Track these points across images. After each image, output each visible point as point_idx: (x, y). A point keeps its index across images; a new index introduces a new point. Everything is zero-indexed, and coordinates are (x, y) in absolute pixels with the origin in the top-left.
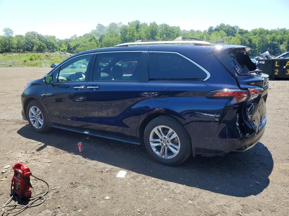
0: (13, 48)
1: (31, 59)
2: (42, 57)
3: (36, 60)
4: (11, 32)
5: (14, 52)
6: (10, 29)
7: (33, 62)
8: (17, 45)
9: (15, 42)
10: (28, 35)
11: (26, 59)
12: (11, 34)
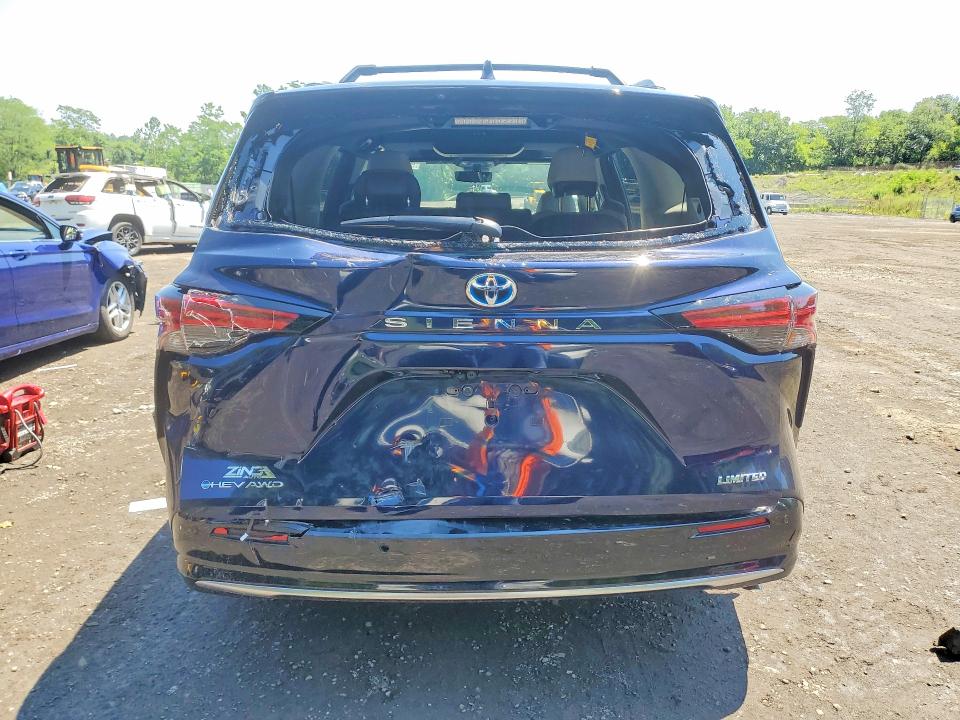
0: (860, 154)
1: (899, 191)
2: (939, 184)
3: (913, 192)
4: (870, 102)
5: (859, 166)
6: (867, 94)
7: (900, 200)
8: (877, 143)
9: (873, 133)
10: (922, 108)
11: (881, 190)
12: (866, 109)
